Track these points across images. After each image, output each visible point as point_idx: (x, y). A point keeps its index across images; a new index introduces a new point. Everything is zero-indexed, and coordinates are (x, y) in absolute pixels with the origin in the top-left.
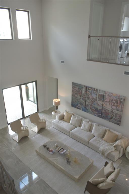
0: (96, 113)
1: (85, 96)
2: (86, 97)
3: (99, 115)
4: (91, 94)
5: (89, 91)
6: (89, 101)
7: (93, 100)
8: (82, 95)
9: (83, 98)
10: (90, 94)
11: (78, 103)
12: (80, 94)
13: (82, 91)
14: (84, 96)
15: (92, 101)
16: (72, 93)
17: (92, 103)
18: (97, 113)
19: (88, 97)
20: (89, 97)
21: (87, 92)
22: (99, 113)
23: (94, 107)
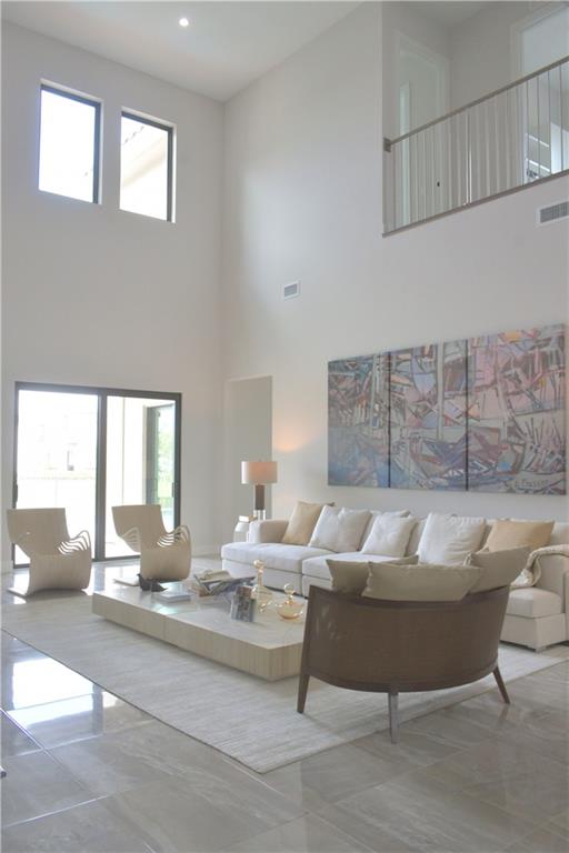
0: (442, 468)
1: (386, 403)
2: (389, 408)
3: (456, 474)
4: (412, 380)
5: (399, 368)
6: (405, 419)
7: (420, 410)
8: (372, 403)
9: (375, 419)
10: (407, 382)
11: (357, 451)
12: (364, 403)
13: (370, 384)
14: (380, 408)
15: (416, 414)
16: (329, 413)
17: (419, 426)
18: (446, 472)
19: (399, 399)
20: (404, 401)
21: (393, 377)
22: (453, 468)
23: (428, 443)
